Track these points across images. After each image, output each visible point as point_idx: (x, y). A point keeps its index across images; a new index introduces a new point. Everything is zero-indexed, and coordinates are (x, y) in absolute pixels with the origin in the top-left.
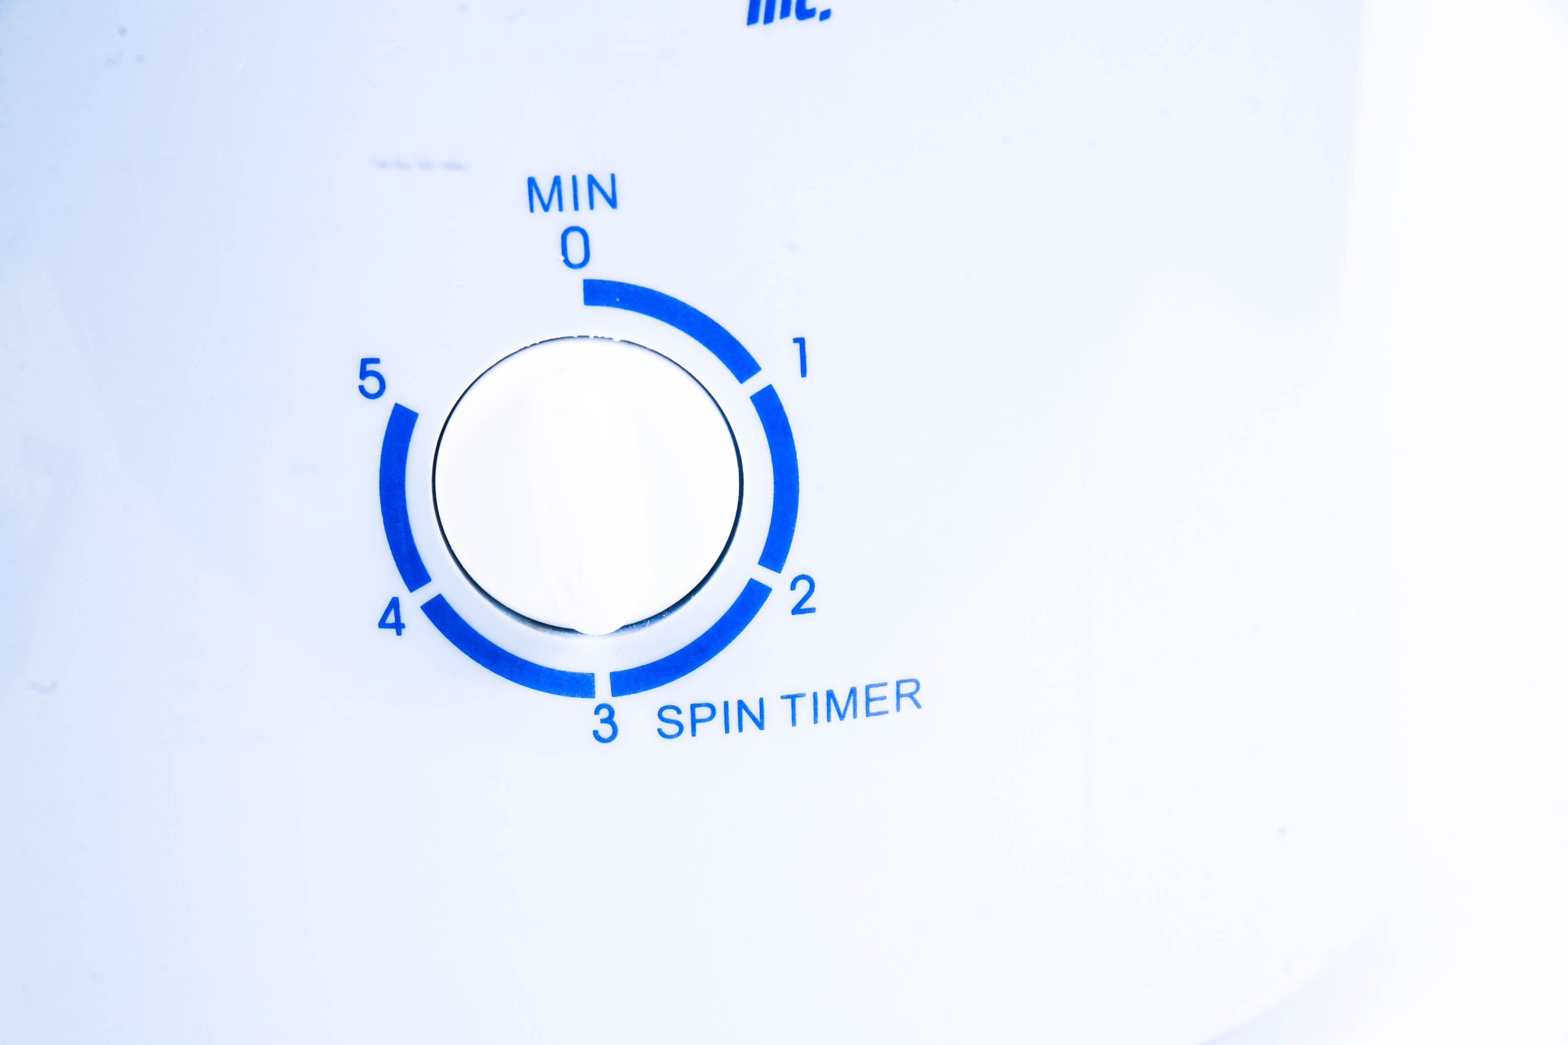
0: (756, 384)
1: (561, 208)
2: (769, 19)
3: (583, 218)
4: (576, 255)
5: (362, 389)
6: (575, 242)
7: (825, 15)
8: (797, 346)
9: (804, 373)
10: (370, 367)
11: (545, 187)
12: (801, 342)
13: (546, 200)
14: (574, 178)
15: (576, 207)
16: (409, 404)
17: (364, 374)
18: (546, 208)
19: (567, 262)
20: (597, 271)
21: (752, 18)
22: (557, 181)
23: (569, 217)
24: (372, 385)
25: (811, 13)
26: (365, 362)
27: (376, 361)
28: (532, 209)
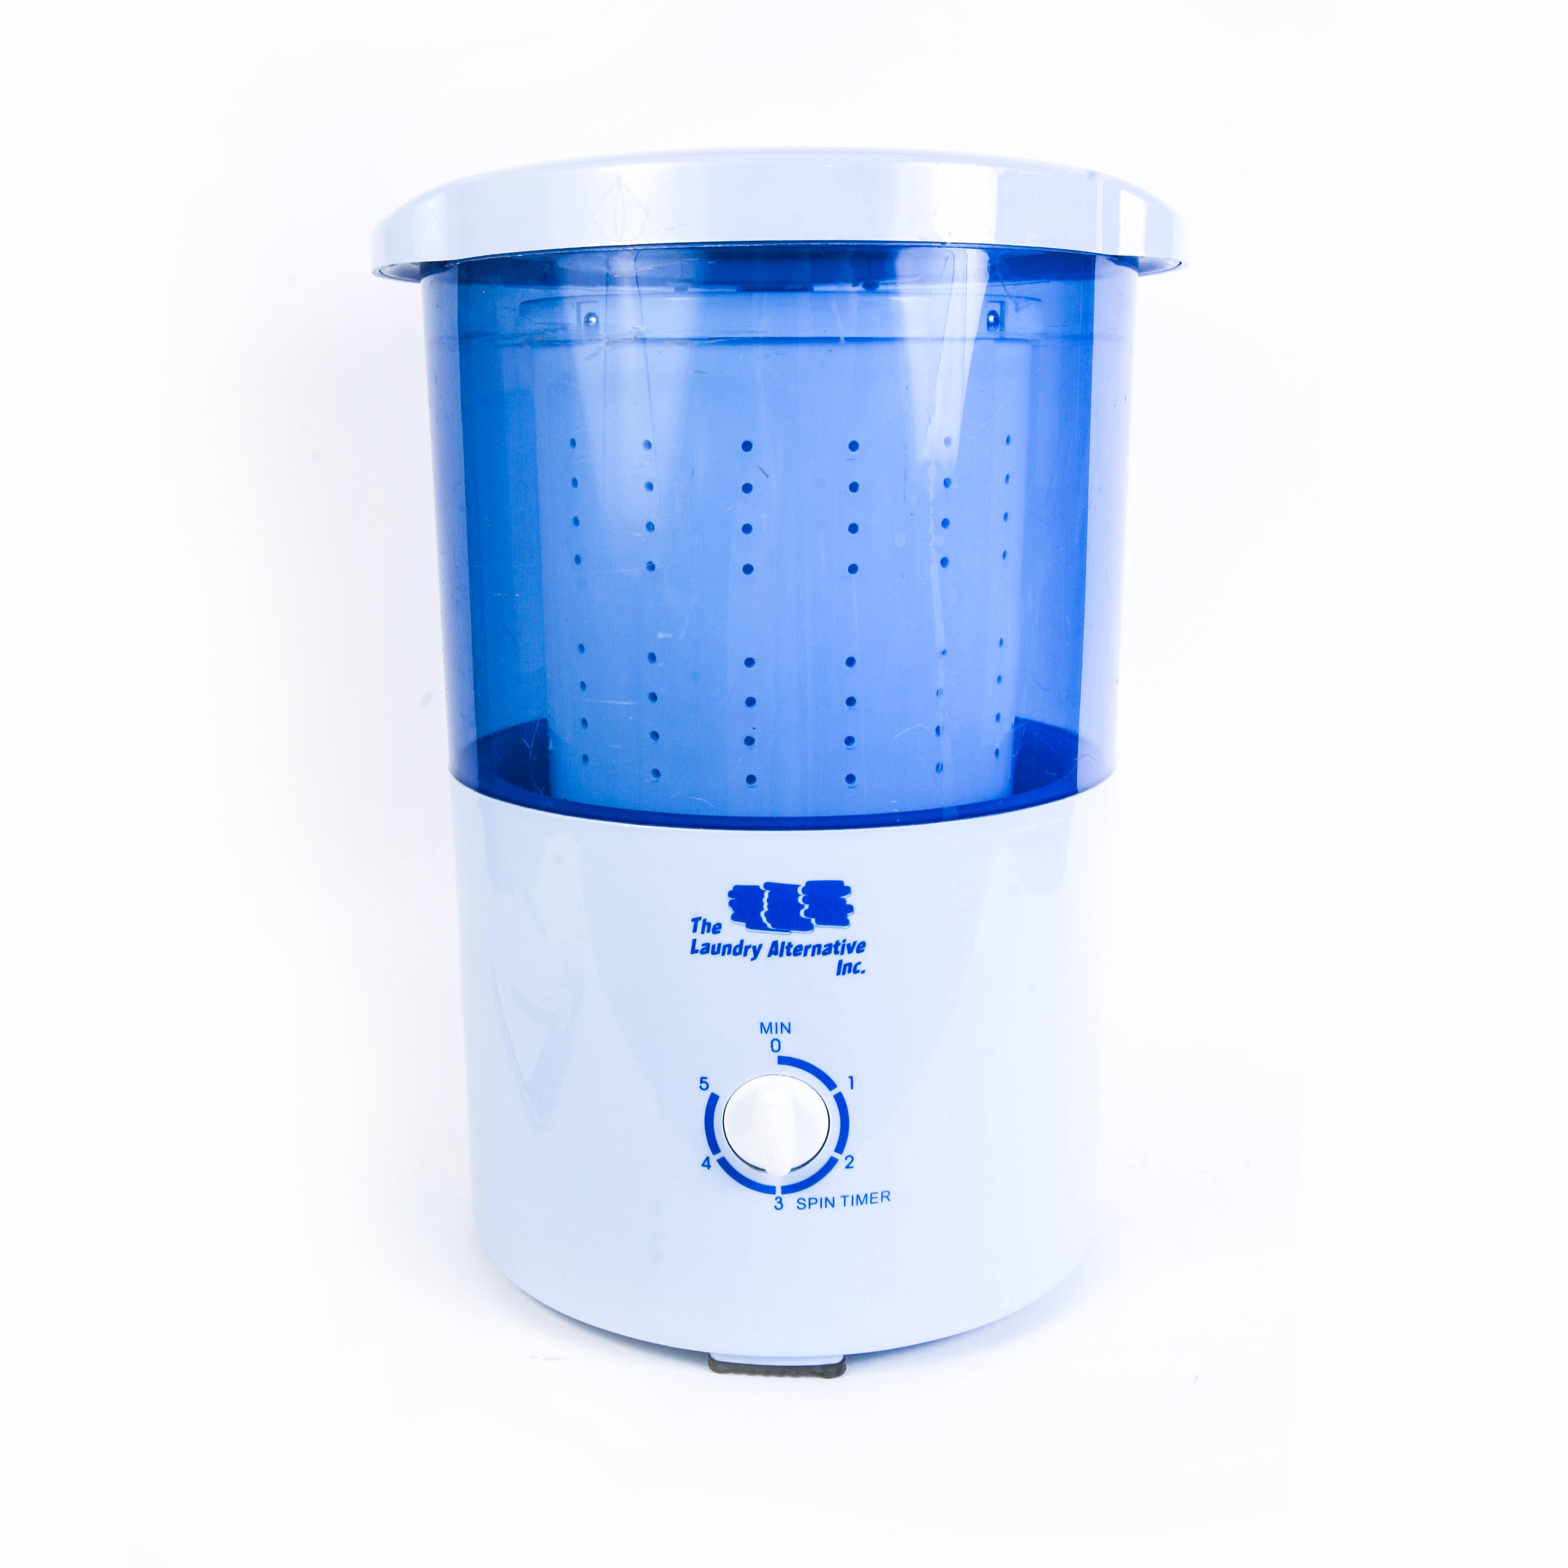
0: (835, 1091)
1: (771, 1033)
2: (844, 973)
3: (779, 1036)
4: (776, 1047)
5: (701, 1087)
6: (776, 1045)
7: (863, 972)
8: (850, 1079)
9: (852, 1088)
10: (704, 1080)
11: (766, 1026)
12: (851, 1078)
13: (766, 1030)
14: (776, 1024)
15: (777, 1032)
16: (716, 1093)
17: (702, 1082)
18: (766, 1032)
19: (773, 1050)
20: (783, 1053)
21: (838, 973)
22: (770, 1024)
23: (774, 1036)
24: (704, 1086)
25: (858, 971)
26: (702, 1078)
27: (706, 1078)
28: (762, 1033)
